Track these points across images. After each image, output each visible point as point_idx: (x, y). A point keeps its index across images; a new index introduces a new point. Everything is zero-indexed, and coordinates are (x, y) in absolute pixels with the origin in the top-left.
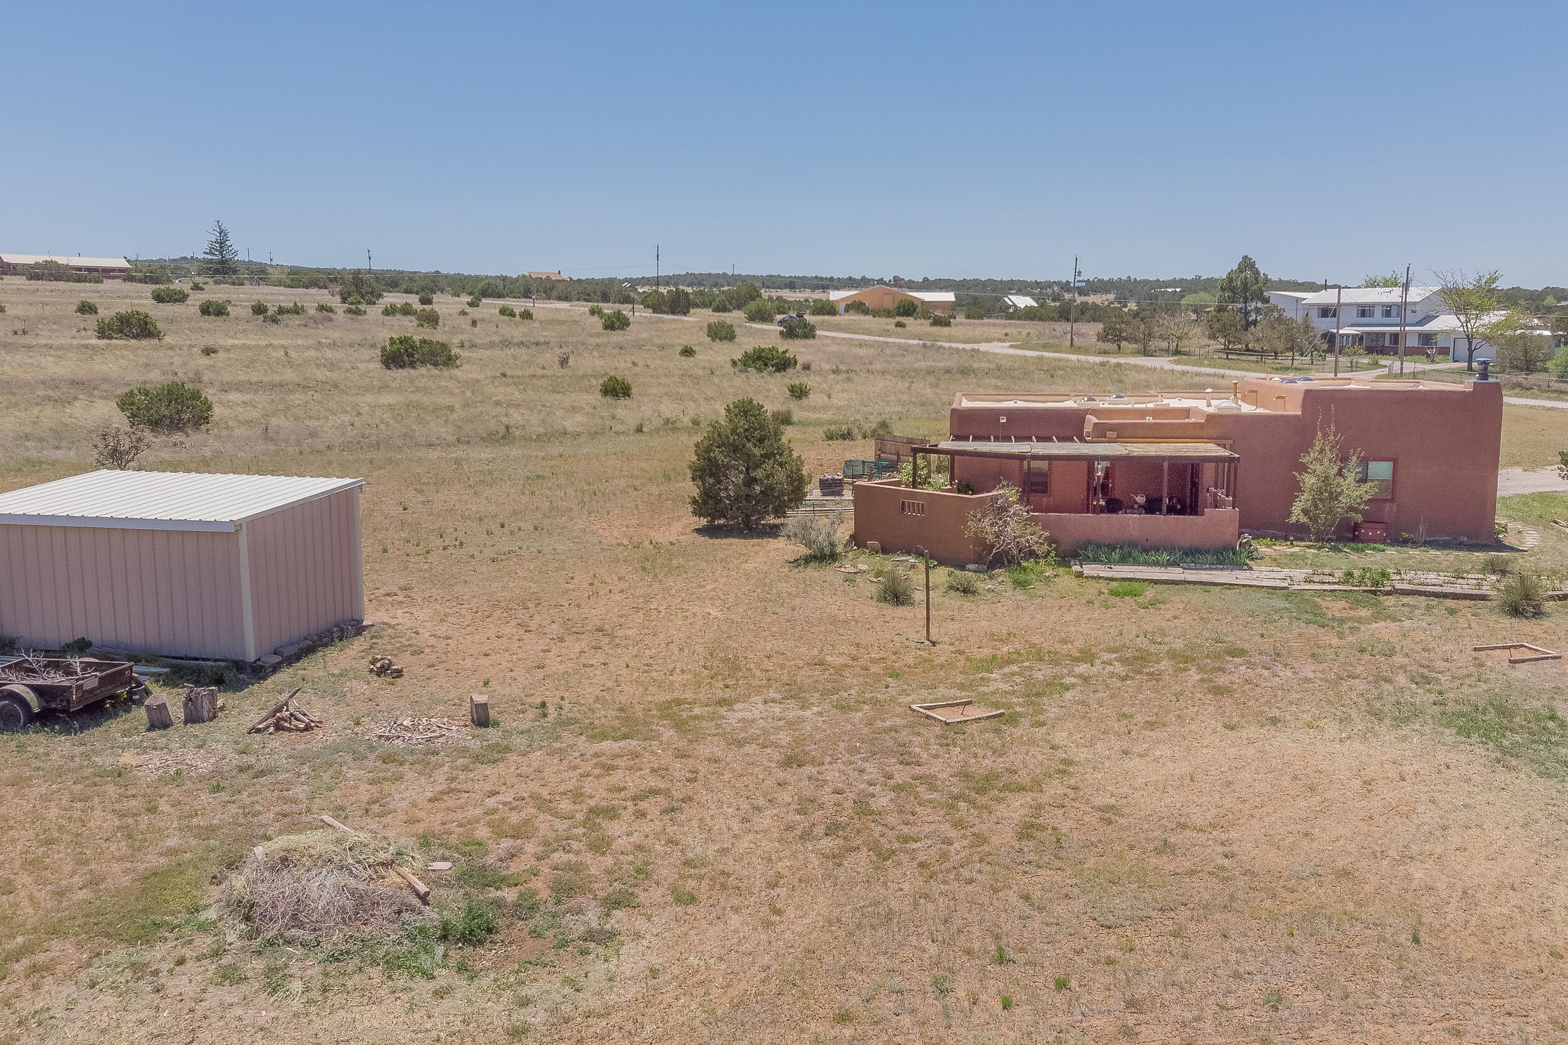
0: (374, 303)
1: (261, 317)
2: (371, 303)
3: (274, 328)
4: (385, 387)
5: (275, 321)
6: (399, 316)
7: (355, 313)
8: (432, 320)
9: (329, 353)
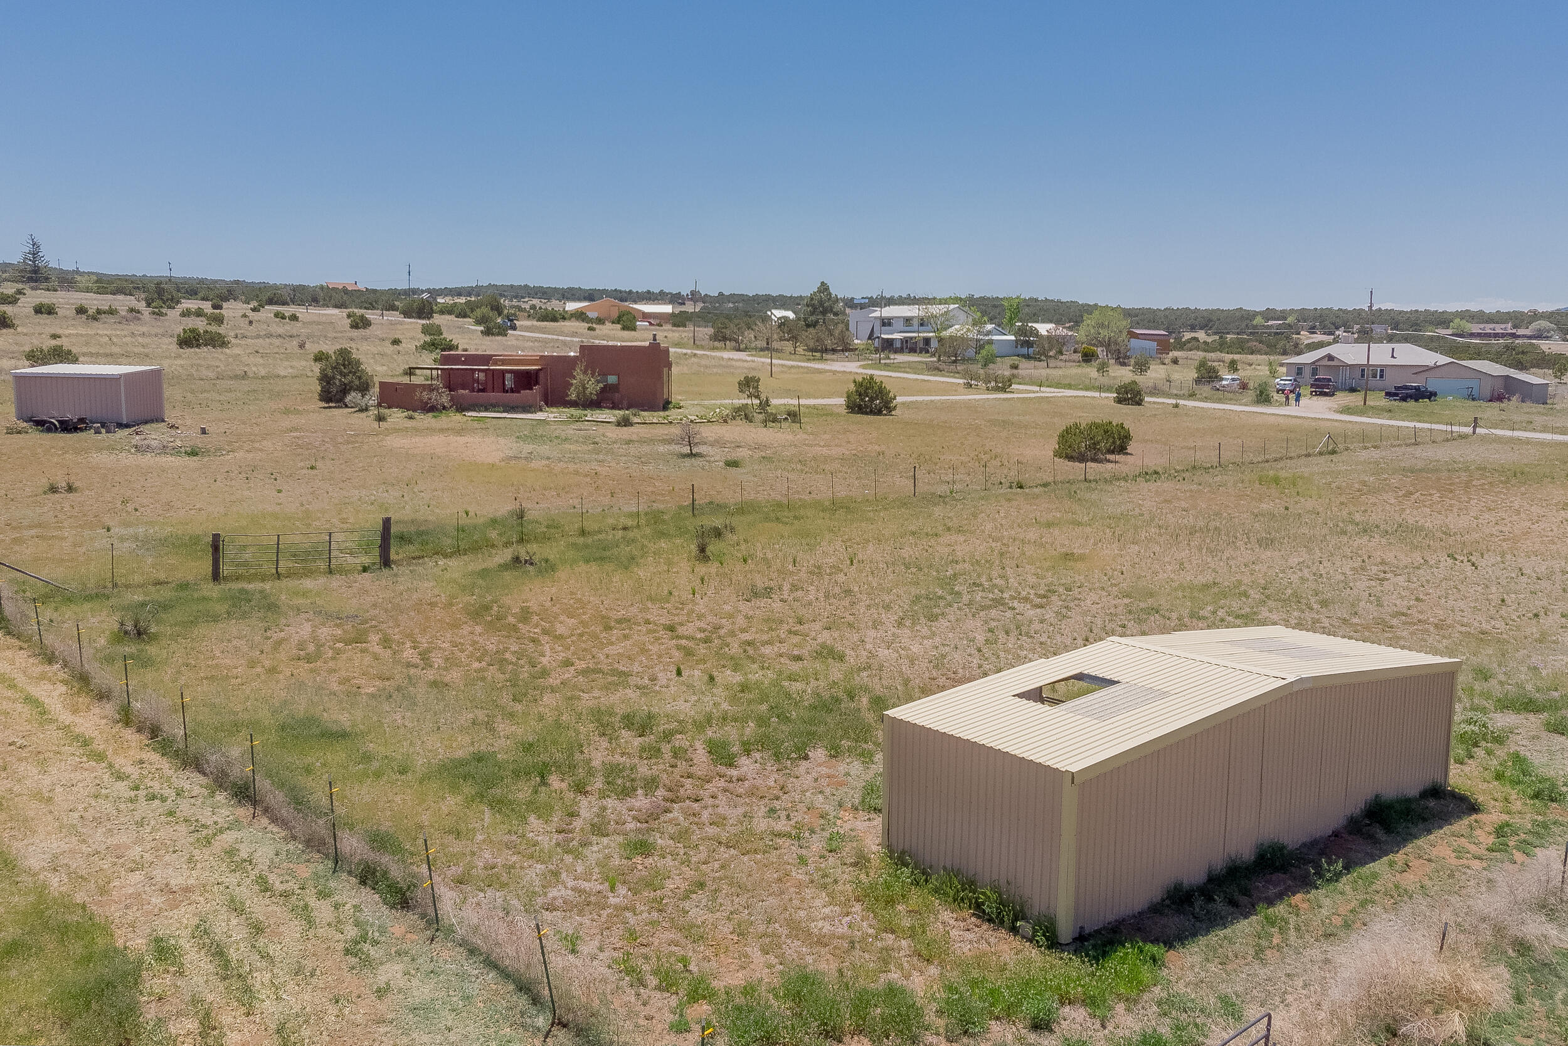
0: (174, 308)
1: (84, 317)
2: (170, 307)
3: (96, 324)
4: (179, 356)
5: (95, 319)
6: (193, 317)
7: (158, 314)
8: (219, 320)
9: (140, 340)
